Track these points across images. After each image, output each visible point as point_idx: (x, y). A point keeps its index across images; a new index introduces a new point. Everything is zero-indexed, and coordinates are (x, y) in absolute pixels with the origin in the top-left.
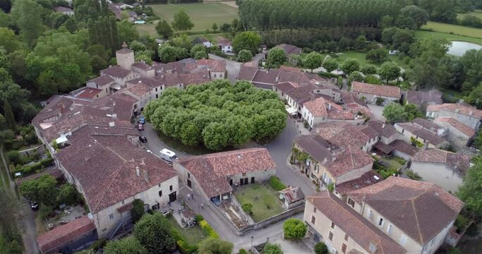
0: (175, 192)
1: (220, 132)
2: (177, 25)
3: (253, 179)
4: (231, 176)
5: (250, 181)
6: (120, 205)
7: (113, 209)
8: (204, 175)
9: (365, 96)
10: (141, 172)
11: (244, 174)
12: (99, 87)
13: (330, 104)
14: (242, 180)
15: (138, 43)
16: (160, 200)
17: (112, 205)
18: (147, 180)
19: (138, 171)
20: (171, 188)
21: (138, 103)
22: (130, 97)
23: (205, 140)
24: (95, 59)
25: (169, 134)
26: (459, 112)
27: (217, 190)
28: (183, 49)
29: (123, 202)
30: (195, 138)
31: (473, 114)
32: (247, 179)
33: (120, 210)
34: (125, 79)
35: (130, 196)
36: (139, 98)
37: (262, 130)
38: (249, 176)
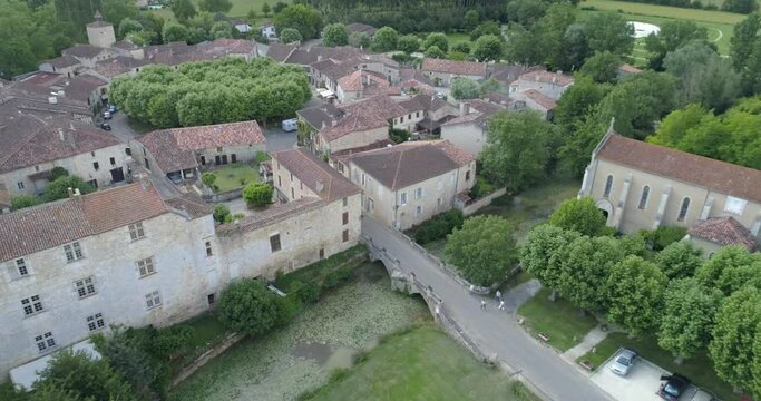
0: (121, 169)
1: (199, 104)
2: (206, 6)
3: (233, 156)
4: (201, 150)
5: (229, 159)
6: (33, 171)
7: (22, 175)
8: (163, 149)
9: (439, 76)
10: (65, 135)
11: (220, 149)
12: (57, 71)
13: (369, 76)
14: (217, 158)
15: (131, 22)
16: (97, 175)
17: (20, 168)
18: (73, 145)
19: (61, 133)
20: (112, 161)
21: (107, 87)
22: (97, 79)
23: (180, 115)
24: (60, 39)
25: (135, 114)
26: (541, 81)
27: (178, 165)
28: (199, 29)
29: (37, 168)
30: (166, 115)
31: (557, 81)
32: (225, 157)
33: (33, 178)
34: (95, 59)
35: (46, 161)
36: (108, 80)
37: (263, 106)
38: (228, 152)
